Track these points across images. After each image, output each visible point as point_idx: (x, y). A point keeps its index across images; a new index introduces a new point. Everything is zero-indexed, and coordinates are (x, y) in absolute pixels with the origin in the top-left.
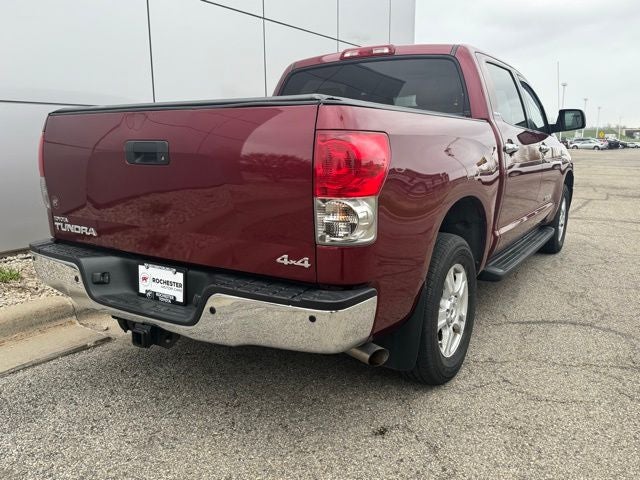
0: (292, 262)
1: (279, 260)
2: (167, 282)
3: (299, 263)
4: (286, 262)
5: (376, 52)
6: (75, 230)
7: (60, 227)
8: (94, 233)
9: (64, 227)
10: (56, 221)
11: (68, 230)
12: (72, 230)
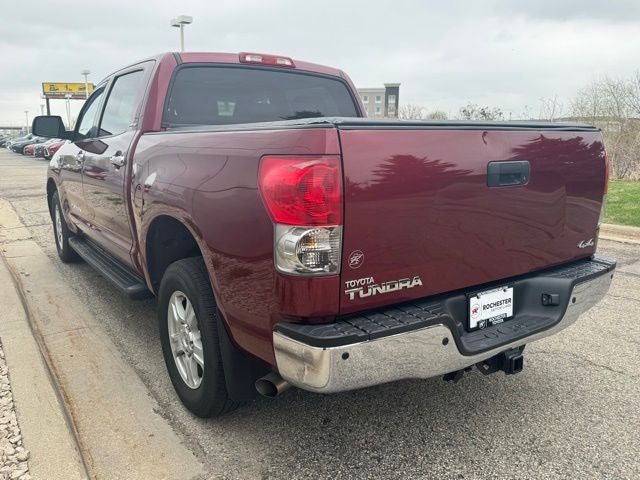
2: (496, 304)
4: (584, 246)
5: (279, 62)
6: (389, 289)
7: (357, 294)
8: (420, 282)
9: (366, 291)
10: (350, 288)
11: (374, 293)
12: (382, 290)
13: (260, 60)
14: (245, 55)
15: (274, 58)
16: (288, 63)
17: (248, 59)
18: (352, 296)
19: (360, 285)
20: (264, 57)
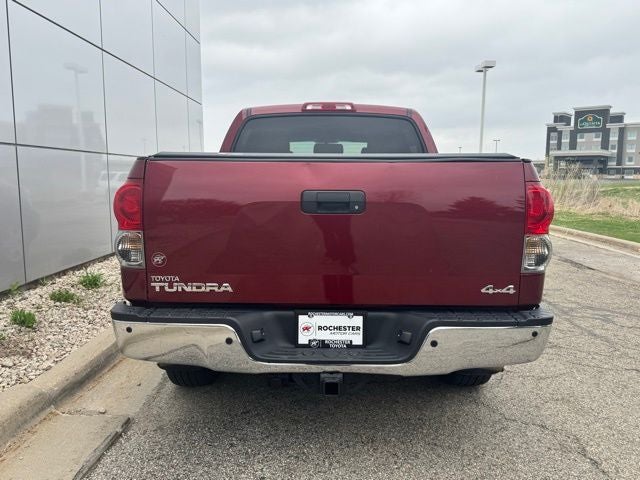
0: (497, 291)
1: (483, 290)
2: (339, 328)
3: (504, 291)
4: (491, 291)
5: (338, 108)
6: (195, 289)
7: (162, 288)
8: (230, 289)
9: (171, 287)
10: (155, 282)
11: (180, 290)
12: (188, 289)
13: (320, 108)
14: (306, 105)
15: (333, 105)
16: (349, 108)
17: (309, 108)
18: (158, 289)
19: (165, 282)
20: (324, 105)
